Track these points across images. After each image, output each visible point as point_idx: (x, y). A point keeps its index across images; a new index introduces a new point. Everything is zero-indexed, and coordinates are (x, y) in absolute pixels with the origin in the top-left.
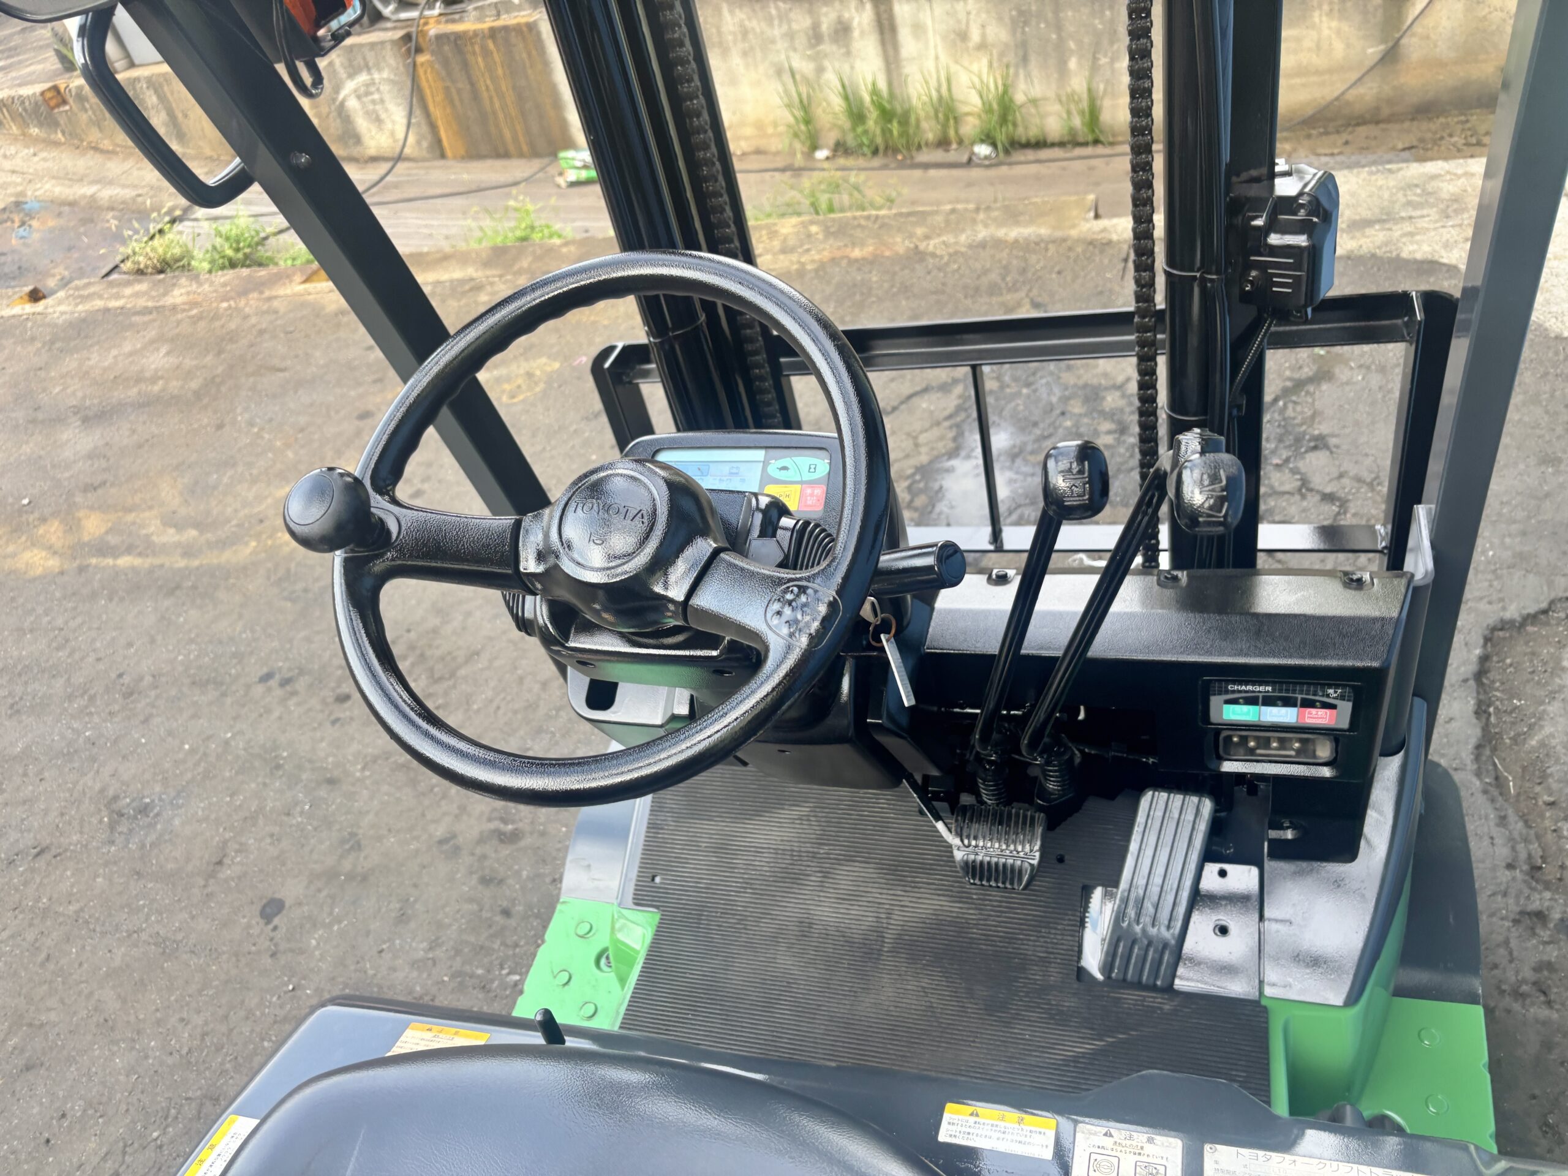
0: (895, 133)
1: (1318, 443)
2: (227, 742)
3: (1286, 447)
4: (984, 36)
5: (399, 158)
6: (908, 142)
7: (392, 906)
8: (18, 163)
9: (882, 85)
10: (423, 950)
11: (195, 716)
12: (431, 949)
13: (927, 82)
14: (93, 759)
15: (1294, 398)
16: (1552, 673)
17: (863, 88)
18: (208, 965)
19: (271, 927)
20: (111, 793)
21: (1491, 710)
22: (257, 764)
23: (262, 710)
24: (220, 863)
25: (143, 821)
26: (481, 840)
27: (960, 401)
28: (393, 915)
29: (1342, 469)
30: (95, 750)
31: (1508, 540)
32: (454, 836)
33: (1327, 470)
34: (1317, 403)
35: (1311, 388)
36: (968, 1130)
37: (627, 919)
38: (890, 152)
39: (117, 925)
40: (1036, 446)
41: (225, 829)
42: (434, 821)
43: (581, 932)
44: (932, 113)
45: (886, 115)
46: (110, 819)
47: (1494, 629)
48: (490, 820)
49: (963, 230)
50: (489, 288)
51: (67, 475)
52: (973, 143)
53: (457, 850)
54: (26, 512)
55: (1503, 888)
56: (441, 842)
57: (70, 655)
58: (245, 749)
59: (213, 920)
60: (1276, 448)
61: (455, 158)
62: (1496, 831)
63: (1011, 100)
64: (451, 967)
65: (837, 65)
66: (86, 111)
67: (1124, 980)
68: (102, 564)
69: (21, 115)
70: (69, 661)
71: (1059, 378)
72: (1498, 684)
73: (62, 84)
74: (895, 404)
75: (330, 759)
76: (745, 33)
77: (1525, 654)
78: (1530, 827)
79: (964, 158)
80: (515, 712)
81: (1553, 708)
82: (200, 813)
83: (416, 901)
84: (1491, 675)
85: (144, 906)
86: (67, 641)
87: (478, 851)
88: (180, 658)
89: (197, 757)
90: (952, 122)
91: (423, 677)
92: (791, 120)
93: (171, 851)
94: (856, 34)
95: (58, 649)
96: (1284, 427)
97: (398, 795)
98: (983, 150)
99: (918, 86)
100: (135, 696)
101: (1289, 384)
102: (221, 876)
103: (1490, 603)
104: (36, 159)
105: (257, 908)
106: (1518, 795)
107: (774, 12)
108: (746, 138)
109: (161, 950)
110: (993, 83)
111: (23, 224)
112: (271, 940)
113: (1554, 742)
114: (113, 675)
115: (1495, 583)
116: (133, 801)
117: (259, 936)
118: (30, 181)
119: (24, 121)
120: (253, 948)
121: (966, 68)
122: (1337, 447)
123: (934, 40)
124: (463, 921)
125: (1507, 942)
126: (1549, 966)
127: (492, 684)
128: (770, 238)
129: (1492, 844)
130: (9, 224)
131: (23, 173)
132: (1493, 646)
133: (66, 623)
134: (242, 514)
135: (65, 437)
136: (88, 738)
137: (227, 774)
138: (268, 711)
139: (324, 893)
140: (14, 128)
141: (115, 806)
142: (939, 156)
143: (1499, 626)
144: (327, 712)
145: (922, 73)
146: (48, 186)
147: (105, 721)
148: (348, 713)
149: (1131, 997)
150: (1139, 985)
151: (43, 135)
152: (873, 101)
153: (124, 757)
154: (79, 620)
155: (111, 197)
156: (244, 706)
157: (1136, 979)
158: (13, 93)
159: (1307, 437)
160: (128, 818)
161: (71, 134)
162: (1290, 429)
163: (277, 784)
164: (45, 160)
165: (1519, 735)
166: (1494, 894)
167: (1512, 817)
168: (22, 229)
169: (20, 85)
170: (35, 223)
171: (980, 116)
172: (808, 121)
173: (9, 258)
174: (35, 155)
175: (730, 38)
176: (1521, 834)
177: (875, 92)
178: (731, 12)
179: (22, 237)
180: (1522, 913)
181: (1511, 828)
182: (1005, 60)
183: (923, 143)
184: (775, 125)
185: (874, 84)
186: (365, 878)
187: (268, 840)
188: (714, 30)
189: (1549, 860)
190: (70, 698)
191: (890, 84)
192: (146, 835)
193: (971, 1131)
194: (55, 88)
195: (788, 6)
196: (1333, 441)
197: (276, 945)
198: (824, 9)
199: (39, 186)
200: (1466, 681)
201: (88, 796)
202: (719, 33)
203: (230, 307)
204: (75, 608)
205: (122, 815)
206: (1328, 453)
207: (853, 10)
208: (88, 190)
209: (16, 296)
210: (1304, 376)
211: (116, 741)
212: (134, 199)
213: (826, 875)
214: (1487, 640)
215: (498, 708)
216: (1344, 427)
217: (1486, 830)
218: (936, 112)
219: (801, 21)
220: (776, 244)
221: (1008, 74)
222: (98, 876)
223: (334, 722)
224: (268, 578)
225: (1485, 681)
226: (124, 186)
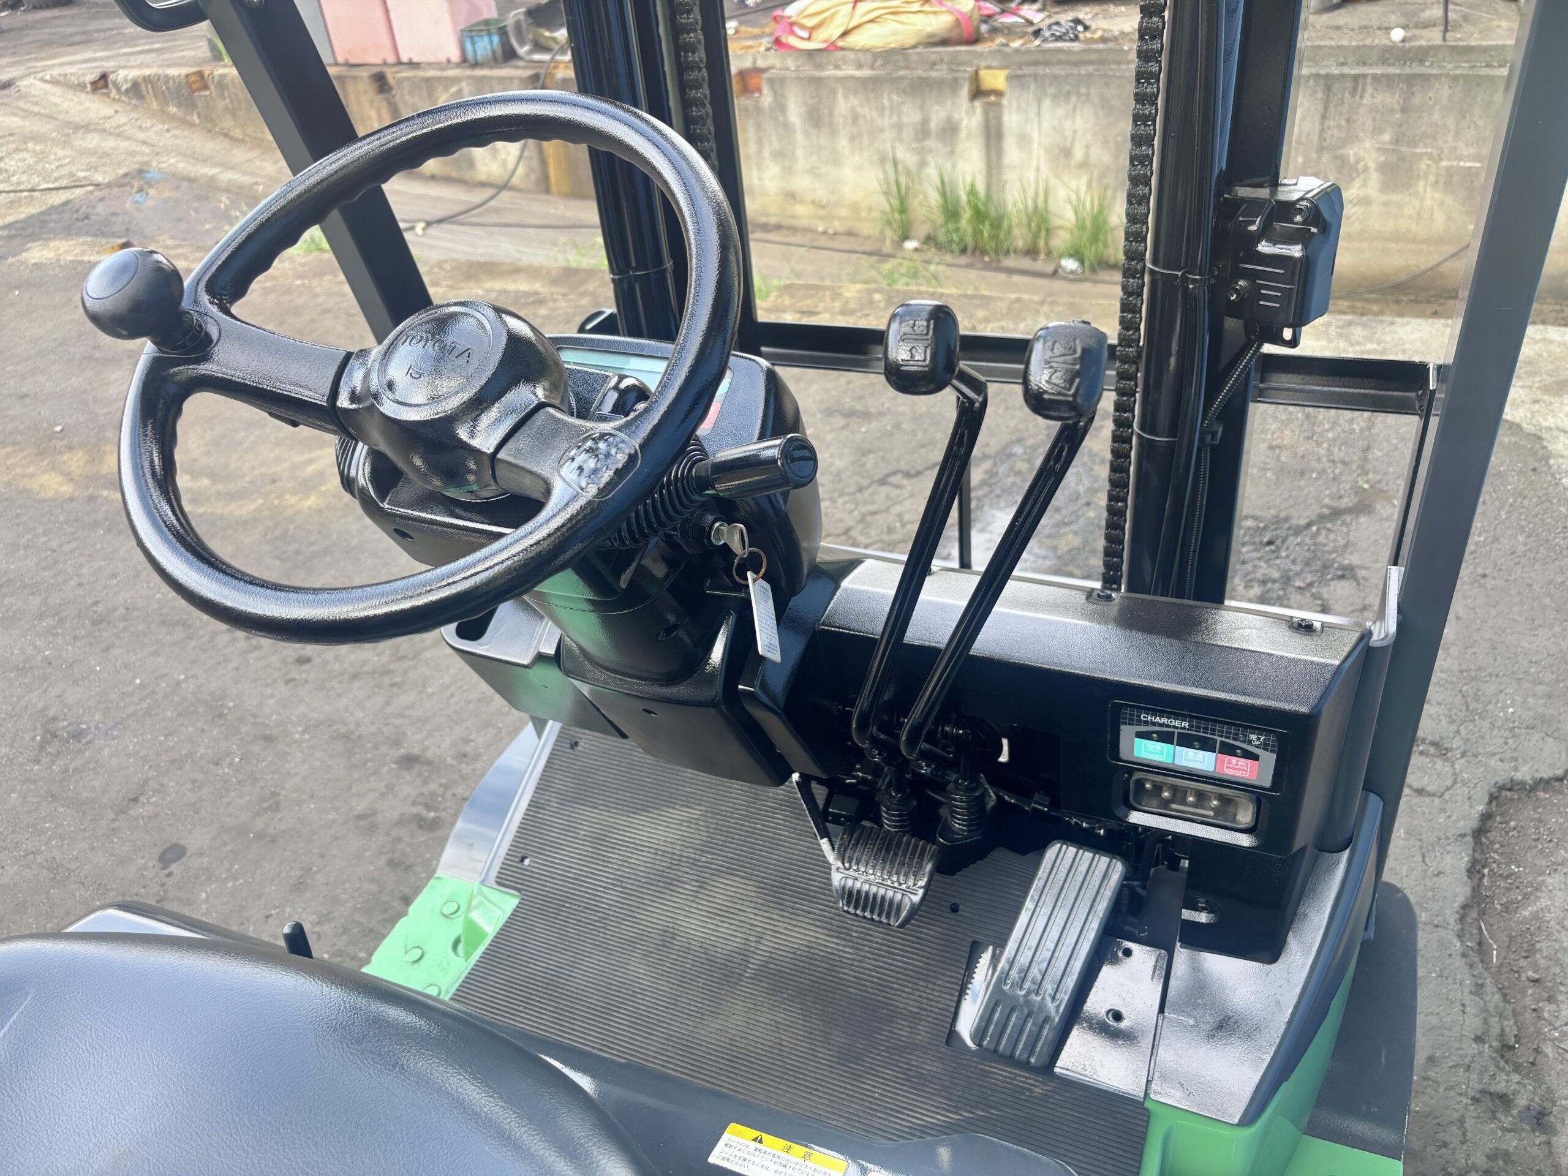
0: (986, 234)
1: (1347, 573)
2: (178, 683)
3: (1311, 572)
4: (1087, 156)
5: (505, 186)
6: (997, 246)
7: (293, 873)
8: (150, 135)
9: (981, 188)
10: (311, 922)
11: (156, 654)
12: (319, 923)
13: (1024, 191)
14: (45, 678)
15: (1329, 525)
16: (1557, 844)
17: (961, 186)
18: (94, 899)
19: (166, 872)
20: (51, 713)
21: (1486, 871)
22: (201, 709)
23: (222, 658)
24: (135, 800)
25: (73, 745)
26: (400, 822)
27: (987, 476)
28: (292, 882)
29: (1366, 602)
30: (49, 670)
31: (1531, 700)
32: (374, 813)
33: (1351, 600)
34: (1351, 533)
35: (1348, 519)
36: (745, 1156)
37: (485, 897)
38: (978, 253)
39: (17, 843)
40: (1054, 531)
41: (150, 767)
42: (358, 795)
43: (446, 912)
44: (1025, 220)
45: (980, 216)
46: (42, 739)
47: (1502, 788)
48: (414, 804)
49: (1025, 319)
50: (551, 304)
51: (105, 411)
52: (1061, 256)
53: (372, 829)
54: (56, 439)
55: (1467, 1061)
56: (360, 817)
57: (56, 575)
58: (194, 694)
59: (112, 855)
60: (1302, 570)
61: (559, 194)
62: (1468, 999)
63: (1105, 221)
64: (335, 945)
65: (940, 161)
66: (224, 99)
67: (995, 1051)
68: (112, 497)
69: (163, 92)
70: (52, 581)
71: (1091, 470)
72: (1497, 846)
73: (207, 71)
74: (920, 468)
75: (274, 717)
76: (855, 118)
77: (1532, 820)
78: (1509, 1002)
79: (1050, 269)
80: (468, 702)
81: (1553, 881)
82: (131, 748)
83: (318, 871)
84: (1492, 835)
85: (48, 829)
86: (56, 562)
87: (394, 833)
88: (158, 596)
89: (145, 693)
90: (1043, 233)
91: (387, 653)
92: (887, 207)
93: (91, 780)
94: (963, 135)
95: (45, 569)
96: (1313, 551)
97: (330, 763)
98: (1070, 264)
99: (1016, 193)
100: (104, 625)
101: (1326, 511)
102: (133, 812)
103: (1502, 760)
104: (168, 135)
105: (157, 851)
106: (1501, 965)
107: (886, 102)
108: (840, 219)
109: (52, 876)
110: (1089, 202)
111: (141, 190)
112: (163, 885)
113: (1548, 916)
114: (89, 602)
115: (1511, 741)
116: (69, 724)
117: (151, 880)
118: (158, 154)
119: (165, 99)
120: (143, 891)
121: (1064, 184)
122: (1365, 579)
123: (1037, 151)
124: (360, 900)
125: (1462, 1121)
126: (1506, 1156)
127: (452, 671)
128: (833, 300)
129: (1464, 1012)
130: (128, 188)
131: (153, 145)
132: (1498, 805)
133: (61, 546)
134: (257, 472)
135: (114, 376)
136: (46, 657)
137: (169, 714)
138: (227, 660)
139: (229, 848)
140: (155, 104)
141: (51, 727)
142: (1025, 263)
143: (1508, 786)
144: (283, 671)
145: (1021, 182)
146: (172, 161)
147: (67, 644)
148: (304, 676)
149: (1001, 1072)
150: (1010, 1059)
151: (180, 114)
152: (969, 202)
153: (75, 682)
154: (74, 545)
155: (230, 181)
156: (205, 651)
157: (1008, 1053)
158: (160, 71)
159: (1336, 565)
160: (60, 741)
161: (206, 118)
162: (1319, 554)
163: (215, 732)
164: (176, 137)
165: (1512, 902)
166: (1455, 1067)
167: (1490, 987)
168: (138, 195)
169: (169, 66)
170: (152, 192)
171: (1071, 231)
172: (903, 210)
173: (120, 219)
174: (168, 130)
175: (841, 121)
176: (1496, 1007)
177: (972, 192)
178: (846, 97)
179: (137, 202)
180: (1483, 1092)
181: (1487, 998)
182: (1105, 181)
183: (1011, 249)
184: (870, 209)
185: (972, 186)
186: (274, 840)
187: (190, 786)
188: (826, 112)
189: (1523, 1041)
190: (41, 616)
191: (989, 187)
192: (72, 760)
193: (748, 1157)
194: (200, 74)
195: (900, 100)
196: (1362, 573)
197: (165, 891)
198: (936, 108)
199: (165, 159)
200: (1463, 836)
201: (29, 712)
202: (831, 114)
203: (303, 285)
204: (74, 533)
205: (56, 737)
206: (1354, 584)
207: (963, 113)
208: (209, 171)
209: (109, 246)
210: (1343, 506)
211: (71, 665)
212: (251, 186)
213: (703, 885)
214: (1493, 798)
215: (452, 695)
216: (1376, 561)
217: (1459, 996)
218: (1030, 220)
219: (911, 115)
220: (837, 305)
221: (1104, 197)
222: (14, 792)
223: (288, 682)
224: (265, 535)
225: (1484, 840)
226: (245, 173)
